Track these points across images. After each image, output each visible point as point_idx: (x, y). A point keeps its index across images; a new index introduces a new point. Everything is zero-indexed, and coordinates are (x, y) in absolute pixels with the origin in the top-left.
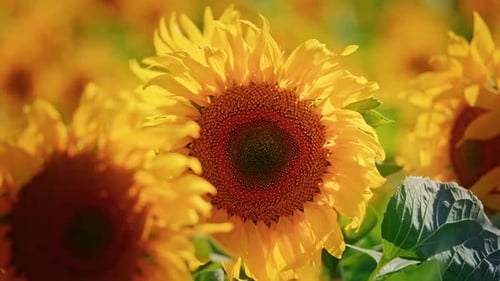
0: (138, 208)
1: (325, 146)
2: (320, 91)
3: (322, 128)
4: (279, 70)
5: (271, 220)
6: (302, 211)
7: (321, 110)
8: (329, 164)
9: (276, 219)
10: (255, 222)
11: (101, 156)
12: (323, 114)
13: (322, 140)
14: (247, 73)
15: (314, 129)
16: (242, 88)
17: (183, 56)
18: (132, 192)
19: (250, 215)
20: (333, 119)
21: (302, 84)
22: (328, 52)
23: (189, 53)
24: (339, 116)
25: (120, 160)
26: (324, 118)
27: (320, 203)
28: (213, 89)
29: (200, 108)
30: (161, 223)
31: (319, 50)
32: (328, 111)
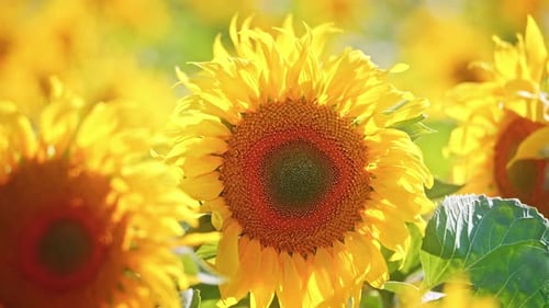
0: (116, 217)
1: (367, 169)
2: (363, 108)
3: (365, 149)
4: (318, 85)
5: (308, 251)
6: (342, 241)
7: (364, 130)
8: (372, 189)
9: (313, 251)
10: (291, 254)
11: (73, 160)
12: (366, 133)
13: (364, 162)
14: (284, 87)
15: (356, 151)
16: (278, 105)
17: (216, 68)
18: (110, 199)
19: (285, 246)
20: (377, 139)
21: (344, 101)
22: (372, 65)
23: (223, 65)
24: (383, 136)
25: (94, 165)
26: (367, 138)
27: (361, 232)
28: (246, 106)
29: (231, 127)
30: (142, 234)
31: (363, 62)
32: (370, 131)
